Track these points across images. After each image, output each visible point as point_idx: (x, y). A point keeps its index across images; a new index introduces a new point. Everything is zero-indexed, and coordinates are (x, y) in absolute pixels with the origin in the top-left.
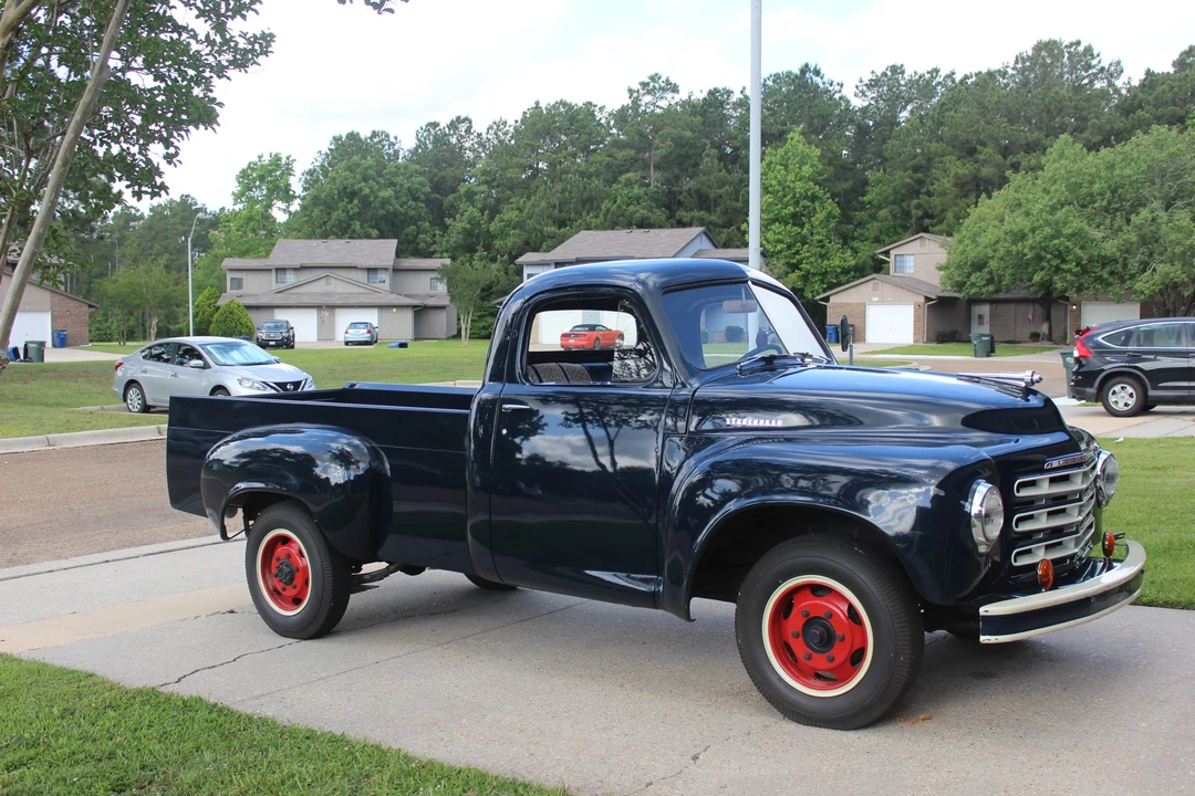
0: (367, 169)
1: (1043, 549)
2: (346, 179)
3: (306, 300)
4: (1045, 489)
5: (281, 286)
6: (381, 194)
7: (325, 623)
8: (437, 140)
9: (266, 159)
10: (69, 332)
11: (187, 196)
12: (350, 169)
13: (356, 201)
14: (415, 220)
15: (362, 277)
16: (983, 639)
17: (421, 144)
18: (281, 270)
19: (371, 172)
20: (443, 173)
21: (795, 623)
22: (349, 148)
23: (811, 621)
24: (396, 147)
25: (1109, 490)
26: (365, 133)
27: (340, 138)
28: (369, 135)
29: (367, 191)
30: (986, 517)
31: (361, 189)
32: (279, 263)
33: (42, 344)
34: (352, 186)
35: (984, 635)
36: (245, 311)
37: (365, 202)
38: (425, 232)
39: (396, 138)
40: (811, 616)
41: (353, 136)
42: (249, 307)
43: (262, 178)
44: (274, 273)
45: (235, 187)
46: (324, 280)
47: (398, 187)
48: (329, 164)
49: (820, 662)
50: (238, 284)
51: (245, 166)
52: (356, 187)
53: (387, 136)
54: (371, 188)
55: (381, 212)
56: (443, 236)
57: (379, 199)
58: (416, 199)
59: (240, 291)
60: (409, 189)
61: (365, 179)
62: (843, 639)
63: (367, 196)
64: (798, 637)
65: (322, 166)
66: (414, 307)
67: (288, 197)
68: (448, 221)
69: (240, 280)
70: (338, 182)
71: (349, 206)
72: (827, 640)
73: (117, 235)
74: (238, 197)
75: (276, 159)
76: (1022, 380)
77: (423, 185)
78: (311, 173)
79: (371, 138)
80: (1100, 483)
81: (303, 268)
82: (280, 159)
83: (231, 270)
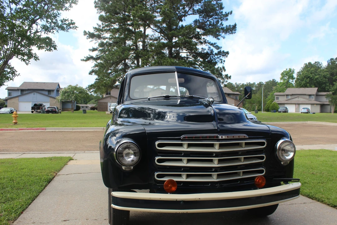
0: (312, 71)
2: (306, 74)
3: (293, 102)
5: (287, 99)
6: (315, 77)
8: (332, 63)
9: (288, 70)
11: (274, 79)
12: (307, 71)
13: (308, 79)
14: (325, 83)
15: (308, 97)
17: (328, 64)
18: (287, 95)
19: (313, 72)
20: (333, 71)
22: (309, 66)
24: (321, 65)
26: (313, 63)
27: (306, 64)
28: (314, 63)
29: (311, 76)
31: (310, 76)
32: (287, 94)
34: (308, 75)
36: (278, 105)
37: (311, 79)
38: (327, 86)
39: (321, 63)
41: (310, 63)
42: (279, 104)
43: (286, 74)
44: (286, 96)
45: (280, 76)
46: (297, 98)
47: (321, 75)
48: (303, 70)
50: (278, 98)
51: (283, 72)
52: (309, 76)
53: (319, 63)
54: (313, 75)
55: (315, 82)
56: (332, 87)
57: (315, 78)
58: (326, 78)
59: (278, 100)
60: (324, 76)
61: (311, 73)
63: (312, 77)
65: (302, 71)
66: (320, 104)
67: (293, 78)
68: (334, 83)
70: (304, 74)
71: (307, 80)
73: (258, 88)
74: (281, 79)
75: (290, 70)
77: (328, 74)
78: (298, 73)
79: (315, 63)
81: (292, 95)
82: (291, 70)
83: (276, 95)
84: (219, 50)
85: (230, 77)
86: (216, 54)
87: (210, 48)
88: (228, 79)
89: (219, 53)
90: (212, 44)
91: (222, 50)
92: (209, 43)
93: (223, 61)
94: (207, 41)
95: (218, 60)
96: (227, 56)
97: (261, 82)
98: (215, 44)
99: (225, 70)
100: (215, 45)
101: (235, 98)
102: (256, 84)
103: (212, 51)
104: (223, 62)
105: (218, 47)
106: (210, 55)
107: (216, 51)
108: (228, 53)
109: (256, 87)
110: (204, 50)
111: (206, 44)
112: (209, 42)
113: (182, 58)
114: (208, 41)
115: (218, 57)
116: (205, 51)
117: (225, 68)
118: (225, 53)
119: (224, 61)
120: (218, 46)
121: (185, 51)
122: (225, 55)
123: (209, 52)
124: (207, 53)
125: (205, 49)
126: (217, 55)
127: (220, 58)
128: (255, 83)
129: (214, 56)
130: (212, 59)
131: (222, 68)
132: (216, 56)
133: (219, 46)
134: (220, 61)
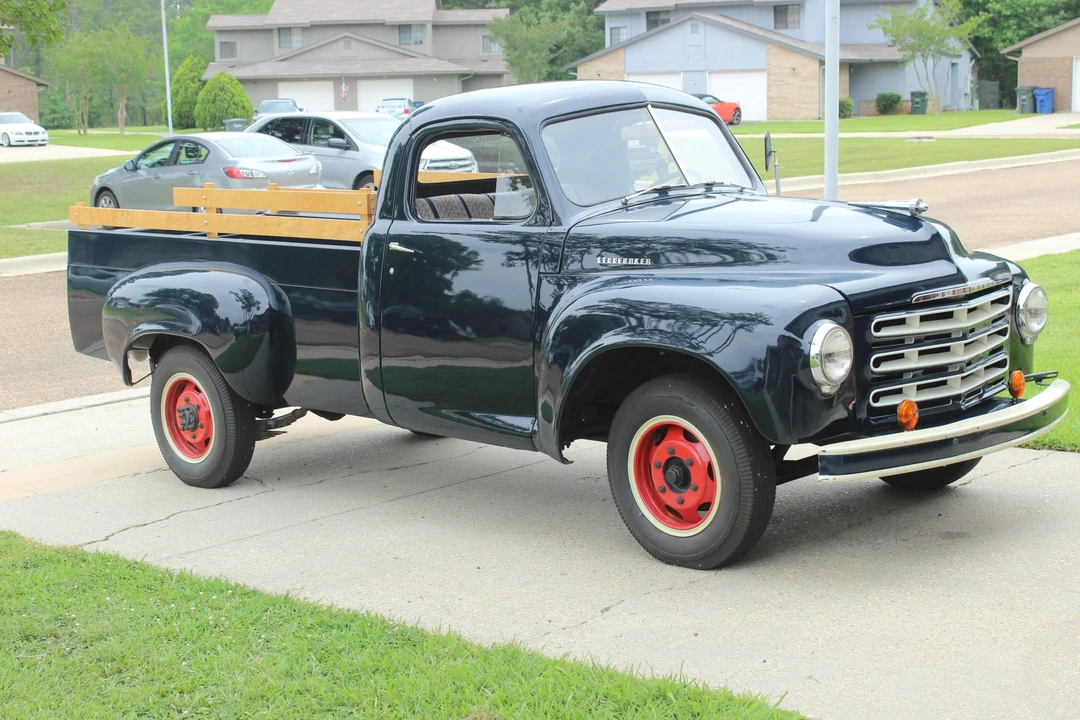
1: (915, 389)
3: (319, 69)
4: (914, 327)
5: (286, 52)
15: (393, 38)
16: (822, 479)
18: (285, 31)
23: (671, 461)
30: (829, 357)
32: (282, 21)
35: (822, 474)
36: (240, 87)
40: (671, 456)
42: (243, 81)
44: (276, 34)
46: (341, 44)
50: (229, 49)
59: (233, 60)
66: (464, 75)
69: (232, 45)
80: (1022, 318)
81: (315, 27)
83: (221, 31)
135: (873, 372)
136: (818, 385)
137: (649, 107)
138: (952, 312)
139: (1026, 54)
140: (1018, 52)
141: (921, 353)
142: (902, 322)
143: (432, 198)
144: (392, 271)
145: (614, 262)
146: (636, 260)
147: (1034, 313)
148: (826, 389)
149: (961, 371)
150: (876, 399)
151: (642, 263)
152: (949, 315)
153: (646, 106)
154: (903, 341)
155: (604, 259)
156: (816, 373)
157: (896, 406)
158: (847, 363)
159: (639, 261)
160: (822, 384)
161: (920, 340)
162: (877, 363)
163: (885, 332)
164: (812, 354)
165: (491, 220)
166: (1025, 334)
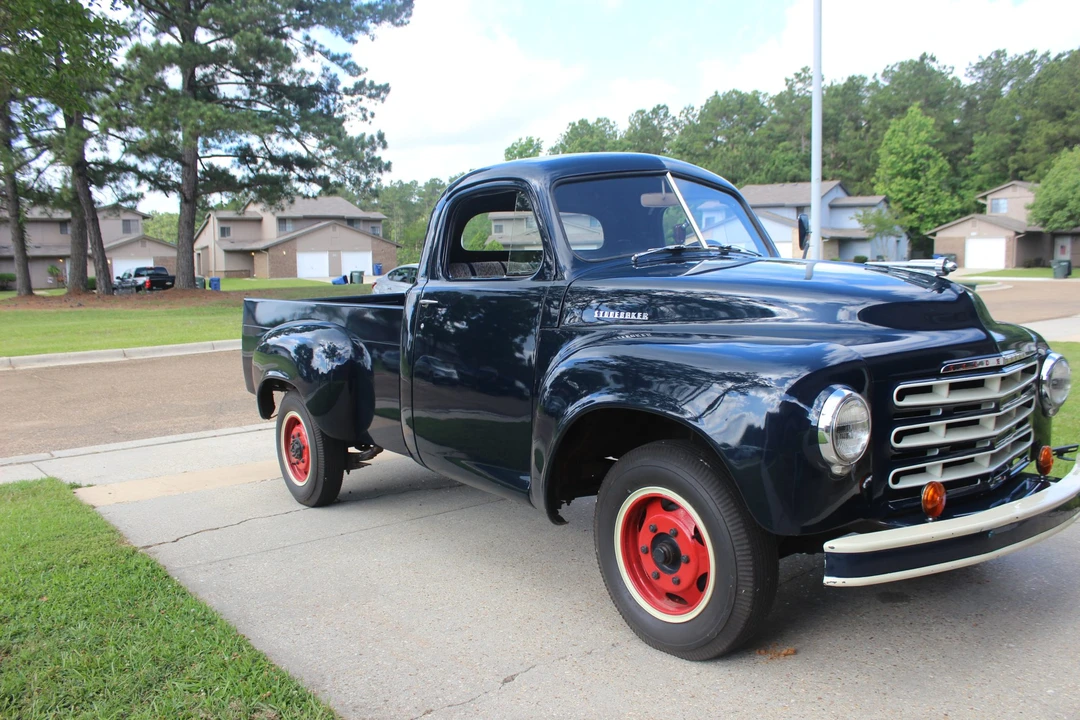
0: (592, 145)
1: (940, 468)
4: (942, 396)
5: (530, 231)
7: (326, 494)
8: (643, 123)
9: (524, 141)
10: (383, 265)
12: (579, 146)
15: (587, 223)
16: (828, 580)
17: (633, 126)
21: (645, 538)
22: (581, 133)
23: (659, 538)
24: (614, 129)
25: (1058, 397)
26: (591, 121)
27: (574, 124)
28: (595, 121)
30: (842, 431)
33: (362, 273)
35: (829, 575)
39: (614, 122)
40: (658, 532)
41: (583, 123)
43: (519, 155)
44: (525, 221)
48: (567, 142)
49: (667, 583)
50: (499, 229)
51: (510, 146)
53: (608, 121)
62: (688, 562)
64: (647, 552)
65: (562, 144)
69: (501, 227)
72: (673, 560)
73: (427, 199)
75: (530, 142)
76: (932, 268)
78: (553, 150)
79: (597, 123)
80: (1045, 389)
82: (532, 141)
83: (496, 220)
84: (360, 79)
85: (388, 167)
86: (346, 91)
87: (328, 69)
88: (380, 171)
89: (359, 88)
90: (334, 59)
91: (368, 77)
92: (326, 54)
93: (368, 115)
94: (317, 47)
95: (354, 109)
96: (383, 100)
97: (434, 180)
98: (345, 57)
99: (385, 146)
100: (346, 62)
101: (370, 230)
102: (421, 184)
103: (333, 83)
104: (369, 118)
105: (353, 69)
106: (329, 92)
107: (347, 81)
108: (386, 89)
109: (420, 194)
110: (308, 76)
111: (312, 57)
112: (326, 49)
113: (229, 103)
114: (321, 46)
115: (352, 102)
116: (313, 81)
117: (386, 138)
118: (377, 88)
119: (373, 115)
120: (355, 66)
121: (233, 78)
122: (378, 95)
123: (324, 83)
124: (317, 88)
125: (312, 74)
126: (352, 95)
127: (360, 104)
128: (416, 183)
129: (338, 97)
130: (332, 107)
131: (376, 139)
132: (347, 99)
133: (359, 64)
134: (360, 115)
135: (893, 448)
136: (828, 465)
137: (669, 175)
138: (983, 380)
139: (939, 235)
140: (934, 234)
141: (949, 427)
142: (928, 390)
143: (473, 264)
144: (422, 326)
145: (611, 316)
146: (634, 314)
147: (1058, 384)
148: (837, 470)
149: (992, 447)
150: (896, 480)
151: (639, 317)
152: (980, 384)
153: (665, 174)
154: (928, 412)
155: (601, 313)
156: (827, 451)
157: (919, 489)
158: (864, 437)
159: (636, 315)
160: (833, 464)
161: (950, 411)
162: (898, 438)
163: (909, 401)
164: (822, 425)
165: (505, 277)
166: (1047, 406)
